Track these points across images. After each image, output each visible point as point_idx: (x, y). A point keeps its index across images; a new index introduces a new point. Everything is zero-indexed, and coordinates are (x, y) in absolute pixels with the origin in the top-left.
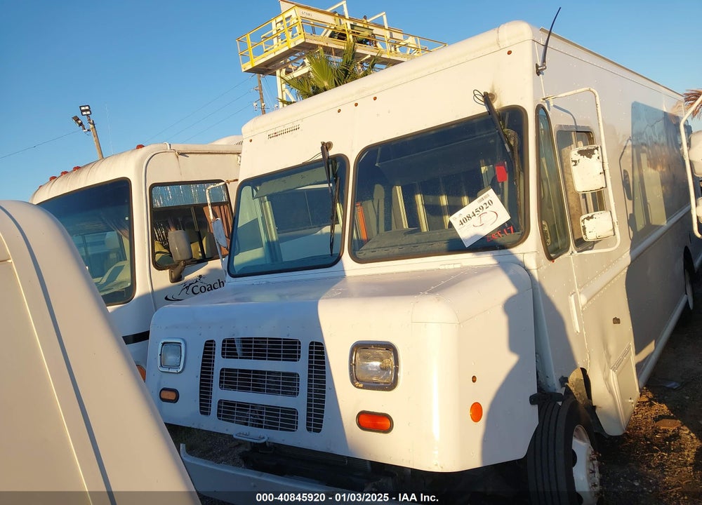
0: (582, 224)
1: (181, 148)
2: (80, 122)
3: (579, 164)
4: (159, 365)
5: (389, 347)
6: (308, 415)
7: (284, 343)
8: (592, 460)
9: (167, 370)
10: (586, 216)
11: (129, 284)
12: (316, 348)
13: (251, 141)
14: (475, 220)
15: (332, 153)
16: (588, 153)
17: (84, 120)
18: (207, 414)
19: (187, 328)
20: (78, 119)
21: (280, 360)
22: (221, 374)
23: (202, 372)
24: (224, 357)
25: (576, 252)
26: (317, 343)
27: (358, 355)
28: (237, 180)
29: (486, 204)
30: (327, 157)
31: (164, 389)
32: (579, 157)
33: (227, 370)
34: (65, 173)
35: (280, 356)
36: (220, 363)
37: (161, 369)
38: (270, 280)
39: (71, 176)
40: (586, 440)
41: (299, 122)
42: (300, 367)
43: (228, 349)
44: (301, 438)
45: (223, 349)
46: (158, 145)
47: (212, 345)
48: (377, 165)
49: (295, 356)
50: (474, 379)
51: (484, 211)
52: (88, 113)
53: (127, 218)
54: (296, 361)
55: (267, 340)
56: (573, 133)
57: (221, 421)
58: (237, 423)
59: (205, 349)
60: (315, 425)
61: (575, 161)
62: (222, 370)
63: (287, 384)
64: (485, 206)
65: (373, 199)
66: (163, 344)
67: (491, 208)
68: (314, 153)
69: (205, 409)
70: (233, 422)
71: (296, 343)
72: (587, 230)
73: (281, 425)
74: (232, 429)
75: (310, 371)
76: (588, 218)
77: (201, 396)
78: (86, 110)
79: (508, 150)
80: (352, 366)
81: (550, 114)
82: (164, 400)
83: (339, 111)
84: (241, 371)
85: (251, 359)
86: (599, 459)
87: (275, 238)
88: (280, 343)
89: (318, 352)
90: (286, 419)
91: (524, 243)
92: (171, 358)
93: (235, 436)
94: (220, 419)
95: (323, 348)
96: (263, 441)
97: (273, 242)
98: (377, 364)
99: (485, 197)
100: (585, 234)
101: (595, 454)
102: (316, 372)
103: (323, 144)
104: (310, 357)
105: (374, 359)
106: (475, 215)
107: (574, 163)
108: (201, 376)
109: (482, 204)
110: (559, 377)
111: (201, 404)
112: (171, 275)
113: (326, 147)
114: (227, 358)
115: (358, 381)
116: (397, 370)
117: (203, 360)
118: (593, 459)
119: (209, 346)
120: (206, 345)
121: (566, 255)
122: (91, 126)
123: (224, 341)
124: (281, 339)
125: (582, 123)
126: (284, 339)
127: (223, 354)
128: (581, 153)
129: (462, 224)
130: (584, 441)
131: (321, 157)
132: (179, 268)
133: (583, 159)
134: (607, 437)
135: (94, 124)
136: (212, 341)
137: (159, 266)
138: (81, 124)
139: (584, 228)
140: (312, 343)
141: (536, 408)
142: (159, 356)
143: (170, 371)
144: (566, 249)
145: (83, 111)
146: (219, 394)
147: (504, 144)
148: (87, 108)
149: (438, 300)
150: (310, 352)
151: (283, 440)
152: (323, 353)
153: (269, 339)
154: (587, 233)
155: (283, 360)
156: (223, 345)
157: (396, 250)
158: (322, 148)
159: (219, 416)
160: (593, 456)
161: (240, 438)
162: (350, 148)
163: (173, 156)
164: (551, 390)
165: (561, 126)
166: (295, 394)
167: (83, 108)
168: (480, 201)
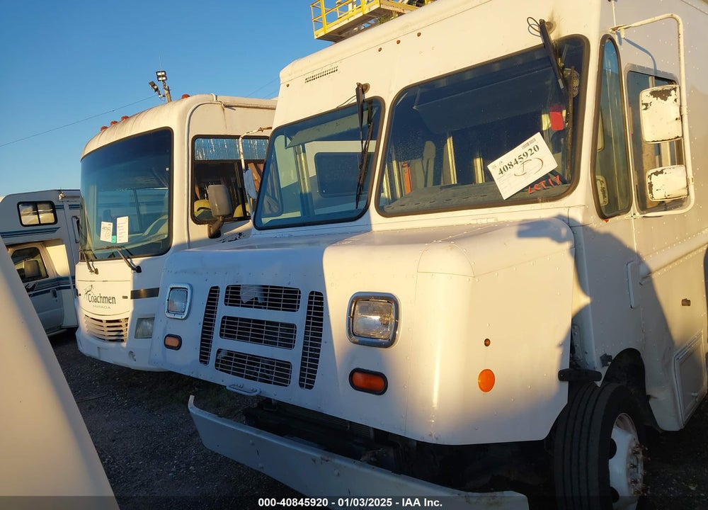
0: (648, 180)
1: (227, 99)
2: (156, 87)
3: (650, 108)
4: (166, 310)
5: (391, 300)
6: (302, 369)
7: (285, 292)
8: (635, 453)
9: (172, 316)
10: (654, 170)
11: (166, 236)
12: (316, 298)
13: (288, 86)
14: (517, 169)
15: (368, 95)
16: (663, 95)
17: (160, 85)
18: (206, 363)
19: (195, 273)
20: (155, 85)
21: (280, 310)
22: (223, 322)
23: (205, 319)
24: (226, 305)
25: (638, 214)
26: (317, 293)
27: (357, 306)
28: (271, 128)
29: (531, 149)
30: (361, 101)
31: (169, 336)
32: (652, 99)
33: (229, 318)
34: (115, 123)
35: (279, 305)
36: (223, 310)
37: (168, 315)
38: (293, 234)
39: (118, 126)
40: (632, 431)
41: (338, 64)
42: (298, 318)
43: (231, 297)
44: (292, 394)
45: (226, 296)
46: (204, 96)
47: (216, 292)
48: (414, 108)
49: (294, 307)
50: (487, 342)
51: (528, 158)
52: (164, 78)
53: (167, 169)
54: (294, 311)
55: (269, 288)
56: (650, 78)
57: (218, 371)
58: (233, 374)
59: (210, 295)
60: (308, 381)
61: (646, 105)
62: (224, 318)
63: (284, 336)
64: (529, 153)
65: (422, 157)
66: (172, 289)
67: (536, 154)
68: (348, 97)
69: (204, 358)
70: (229, 373)
71: (296, 292)
72: (653, 187)
73: (276, 379)
74: (227, 380)
75: (308, 323)
76: (656, 174)
77: (201, 344)
78: (163, 76)
79: (562, 86)
80: (351, 317)
81: (621, 49)
82: (168, 346)
83: (380, 50)
84: (242, 319)
85: (252, 307)
86: (644, 453)
87: (307, 190)
88: (281, 292)
89: (318, 302)
90: (280, 373)
91: (572, 195)
92: (178, 304)
93: (227, 388)
94: (217, 369)
95: (322, 299)
96: (257, 393)
97: (306, 194)
98: (377, 318)
99: (531, 142)
100: (651, 192)
101: (640, 447)
102: (313, 324)
103: (359, 85)
104: (309, 308)
105: (373, 312)
106: (517, 163)
107: (644, 107)
108: (204, 324)
109: (526, 150)
110: (601, 354)
111: (201, 353)
112: (209, 230)
113: (362, 89)
114: (230, 305)
115: (355, 335)
116: (396, 325)
117: (207, 307)
118: (637, 453)
119: (214, 291)
120: (211, 291)
121: (626, 216)
122: (166, 92)
123: (228, 288)
124: (282, 287)
125: (664, 68)
126: (285, 288)
127: (226, 301)
128: (654, 94)
129: (502, 173)
130: (629, 432)
131: (356, 101)
132: (218, 223)
133: (657, 102)
134: (660, 432)
135: (169, 90)
136: (217, 287)
137: (198, 221)
138: (157, 90)
139: (651, 185)
140: (312, 293)
141: (566, 385)
142: (167, 301)
143: (176, 317)
144: (627, 210)
145: (159, 77)
146: (219, 343)
147: (557, 80)
148: (163, 74)
149: (451, 249)
150: (310, 303)
151: (275, 395)
152: (322, 304)
153: (271, 287)
154: (654, 191)
155: (283, 310)
156: (227, 292)
157: (427, 204)
158: (357, 90)
159: (217, 365)
160: (637, 450)
161: (233, 390)
162: (387, 90)
163: (219, 107)
164: (590, 368)
165: (634, 66)
166: (291, 347)
167: (159, 74)
168: (524, 147)
